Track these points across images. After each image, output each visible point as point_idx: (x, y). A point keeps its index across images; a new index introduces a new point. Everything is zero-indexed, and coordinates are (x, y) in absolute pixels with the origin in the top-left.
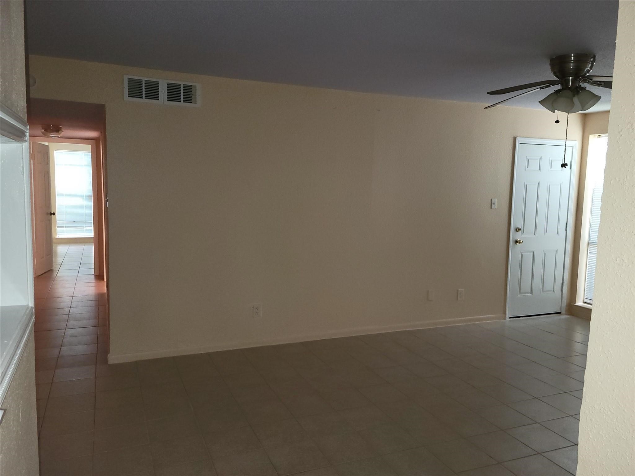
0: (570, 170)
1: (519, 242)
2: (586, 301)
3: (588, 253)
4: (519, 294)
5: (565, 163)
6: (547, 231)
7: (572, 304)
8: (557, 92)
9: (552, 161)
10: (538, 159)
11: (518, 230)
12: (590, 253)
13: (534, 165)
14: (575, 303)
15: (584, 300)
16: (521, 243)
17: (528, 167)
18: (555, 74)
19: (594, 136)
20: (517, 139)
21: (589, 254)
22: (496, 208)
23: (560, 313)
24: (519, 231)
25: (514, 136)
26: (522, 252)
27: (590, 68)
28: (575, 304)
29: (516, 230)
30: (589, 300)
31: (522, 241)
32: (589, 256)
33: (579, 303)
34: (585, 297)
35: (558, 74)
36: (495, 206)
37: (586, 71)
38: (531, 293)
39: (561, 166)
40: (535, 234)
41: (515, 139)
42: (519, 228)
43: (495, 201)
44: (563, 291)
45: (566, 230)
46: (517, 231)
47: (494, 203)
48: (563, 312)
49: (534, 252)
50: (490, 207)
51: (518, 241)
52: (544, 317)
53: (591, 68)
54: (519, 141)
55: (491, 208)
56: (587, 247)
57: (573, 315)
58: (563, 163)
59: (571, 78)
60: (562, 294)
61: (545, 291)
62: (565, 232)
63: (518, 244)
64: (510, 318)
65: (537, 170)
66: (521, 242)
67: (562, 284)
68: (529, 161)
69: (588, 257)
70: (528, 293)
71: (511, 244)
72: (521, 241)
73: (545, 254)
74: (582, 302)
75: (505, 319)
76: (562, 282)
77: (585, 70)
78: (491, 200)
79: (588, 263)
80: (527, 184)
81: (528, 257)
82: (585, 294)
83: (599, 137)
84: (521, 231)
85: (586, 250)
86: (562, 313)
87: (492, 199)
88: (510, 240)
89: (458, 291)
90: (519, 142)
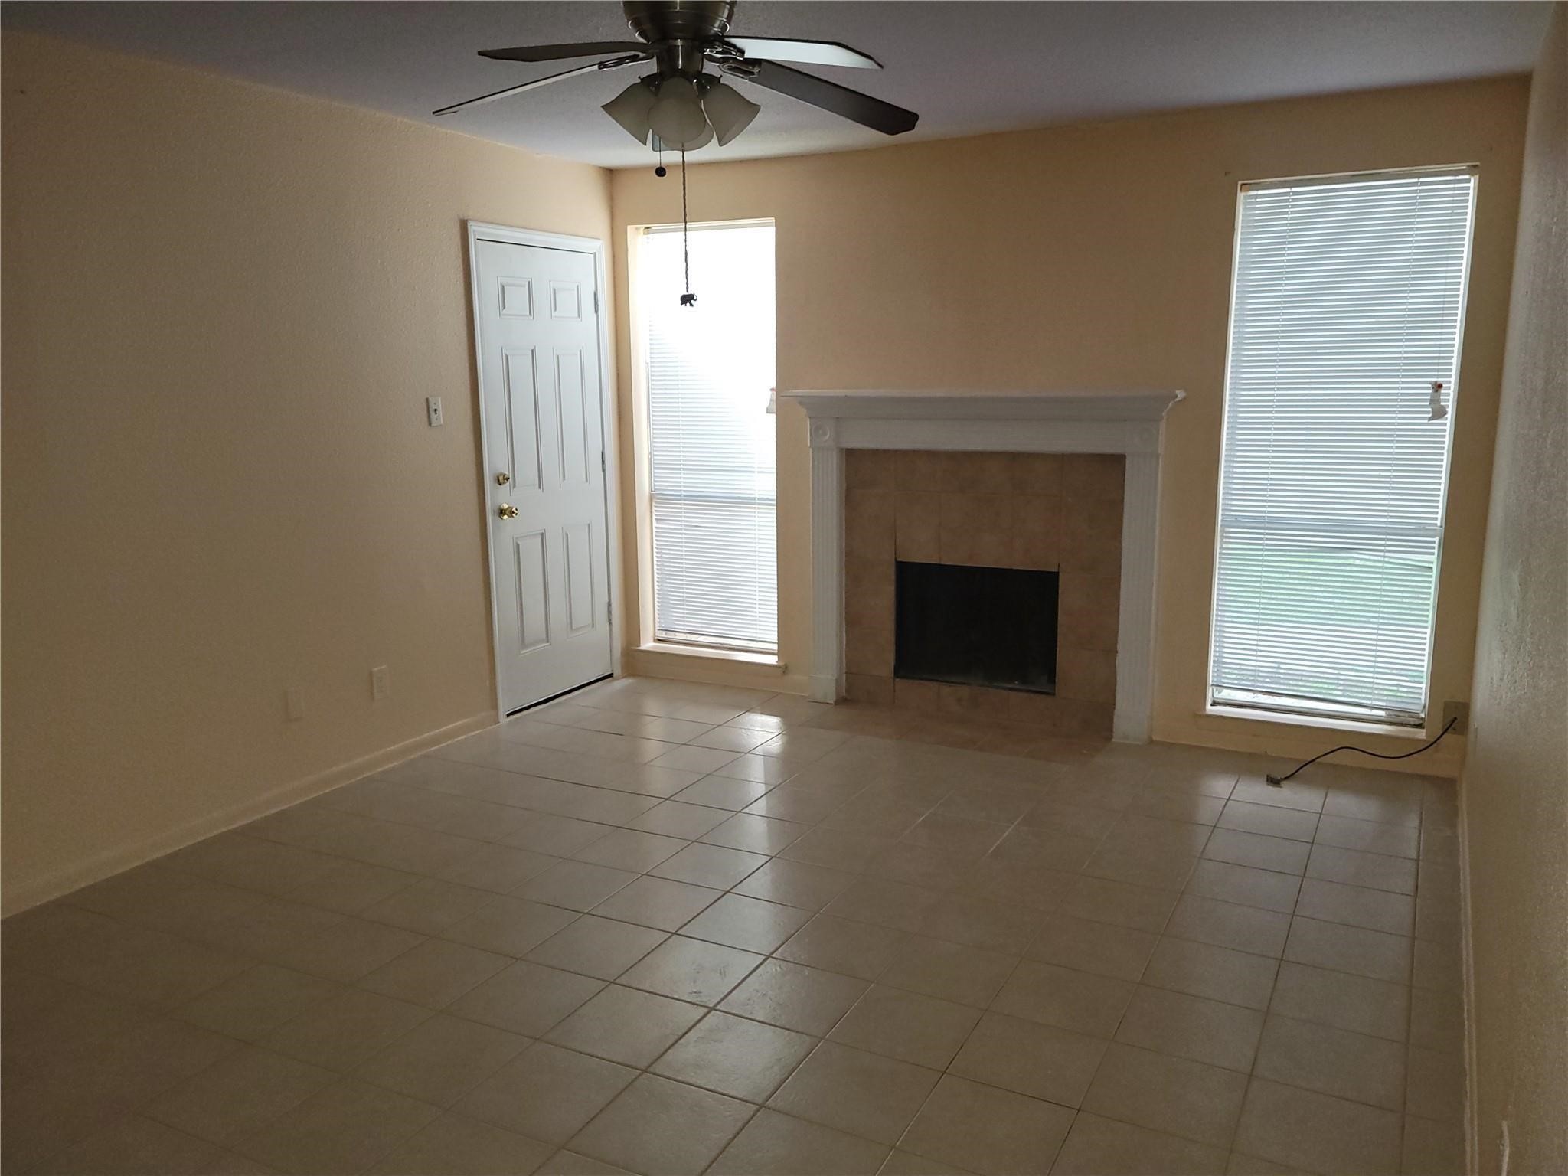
0: (595, 315)
1: (507, 512)
2: (662, 635)
3: (654, 521)
4: (523, 649)
5: (690, 292)
6: (566, 477)
7: (633, 648)
8: (647, 81)
9: (555, 290)
10: (524, 286)
11: (501, 480)
12: (656, 519)
13: (517, 299)
14: (639, 646)
15: (655, 634)
16: (514, 515)
17: (504, 307)
18: (637, 24)
19: (637, 229)
20: (469, 225)
21: (655, 524)
22: (442, 422)
23: (610, 676)
24: (504, 483)
25: (462, 217)
26: (517, 538)
27: (727, 19)
28: (640, 648)
29: (499, 480)
30: (664, 632)
31: (516, 510)
32: (656, 528)
33: (647, 644)
34: (657, 628)
35: (647, 26)
36: (439, 419)
37: (718, 28)
38: (548, 642)
39: (680, 302)
40: (540, 488)
41: (464, 226)
42: (505, 475)
43: (438, 403)
44: (613, 622)
45: (604, 470)
46: (500, 484)
47: (436, 410)
48: (617, 672)
49: (542, 534)
50: (427, 423)
51: (505, 510)
52: (579, 695)
53: (729, 18)
54: (474, 231)
55: (430, 424)
56: (649, 507)
57: (639, 676)
58: (686, 293)
59: (679, 43)
60: (611, 630)
61: (578, 629)
62: (602, 473)
63: (505, 517)
64: (508, 715)
65: (526, 316)
66: (513, 513)
67: (609, 604)
68: (505, 288)
69: (654, 530)
70: (542, 641)
71: (490, 518)
72: (514, 509)
73: (567, 535)
74: (652, 640)
75: (497, 722)
76: (607, 600)
77: (714, 23)
78: (427, 399)
79: (654, 545)
80: (508, 354)
81: (531, 550)
82: (657, 620)
83: (648, 233)
84: (508, 483)
85: (648, 514)
86: (614, 675)
87: (430, 399)
88: (487, 507)
89: (371, 674)
90: (475, 237)
